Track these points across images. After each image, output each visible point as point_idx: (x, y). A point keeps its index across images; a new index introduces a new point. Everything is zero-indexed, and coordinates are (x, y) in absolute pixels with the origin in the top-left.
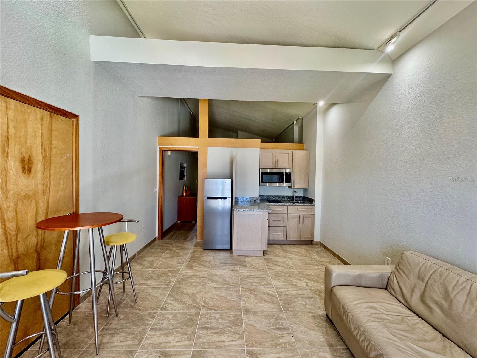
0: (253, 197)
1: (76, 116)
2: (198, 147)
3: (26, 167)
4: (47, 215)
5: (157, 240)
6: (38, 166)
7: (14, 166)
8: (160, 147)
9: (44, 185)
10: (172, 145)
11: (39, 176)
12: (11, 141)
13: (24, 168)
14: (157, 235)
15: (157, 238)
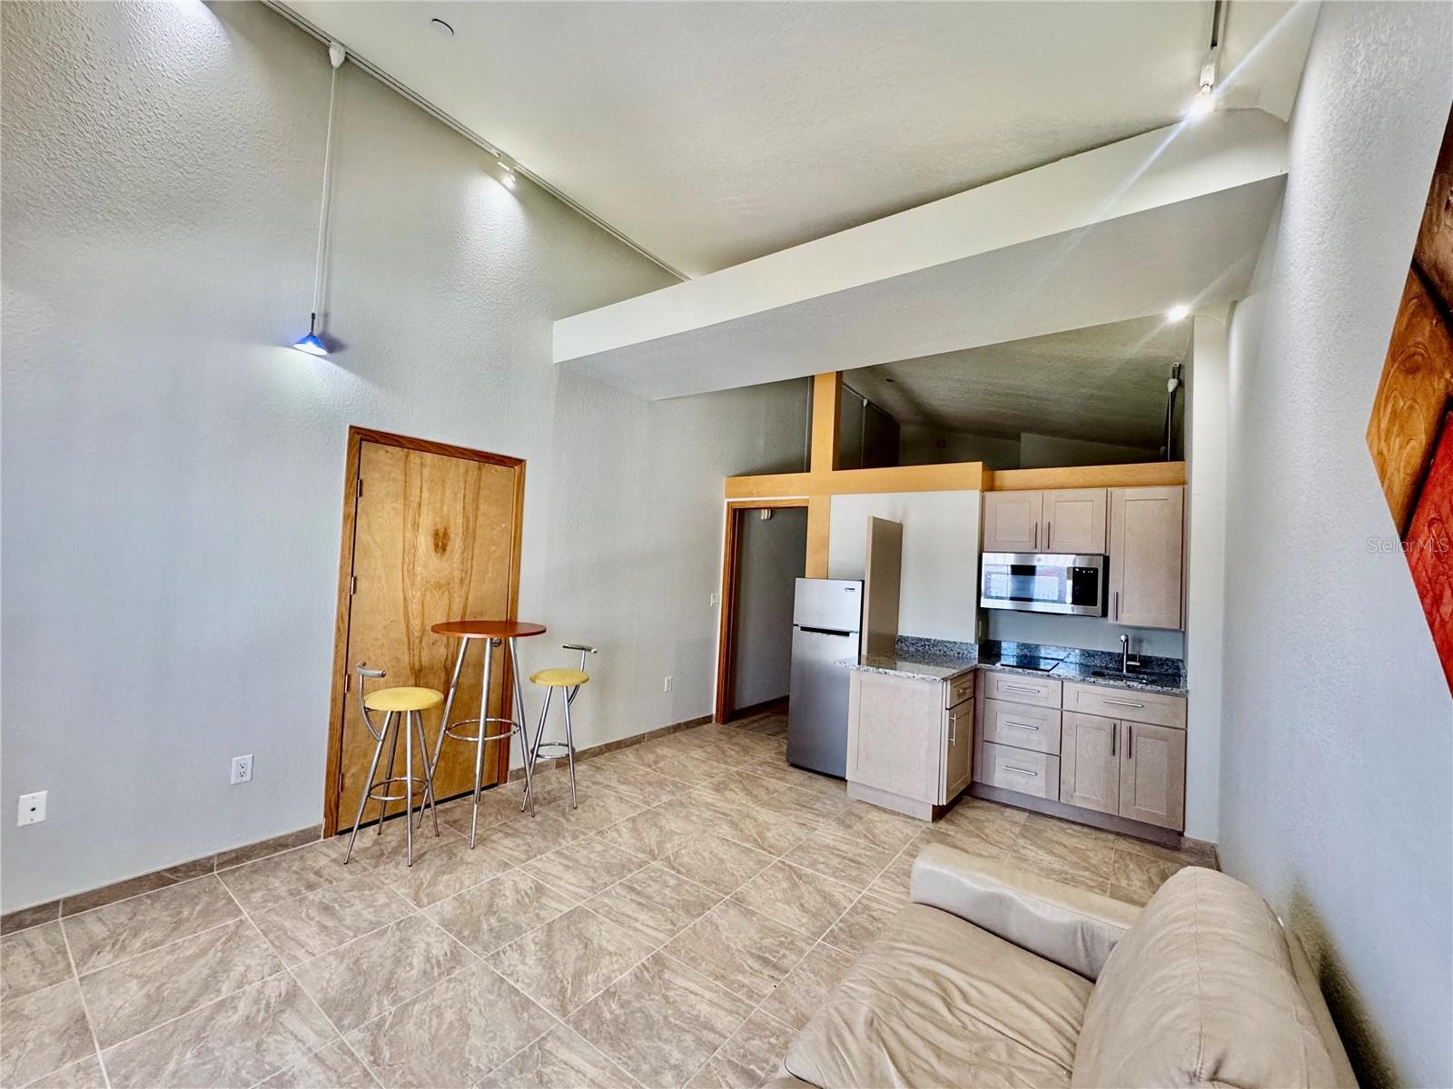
0: (955, 643)
1: (520, 462)
2: (807, 497)
3: (440, 544)
4: (464, 615)
5: (714, 721)
6: (456, 543)
7: (424, 542)
8: (728, 503)
9: (462, 571)
10: (751, 495)
11: (457, 556)
12: (424, 508)
13: (436, 545)
14: (714, 712)
15: (714, 716)
